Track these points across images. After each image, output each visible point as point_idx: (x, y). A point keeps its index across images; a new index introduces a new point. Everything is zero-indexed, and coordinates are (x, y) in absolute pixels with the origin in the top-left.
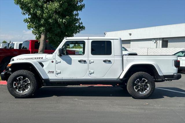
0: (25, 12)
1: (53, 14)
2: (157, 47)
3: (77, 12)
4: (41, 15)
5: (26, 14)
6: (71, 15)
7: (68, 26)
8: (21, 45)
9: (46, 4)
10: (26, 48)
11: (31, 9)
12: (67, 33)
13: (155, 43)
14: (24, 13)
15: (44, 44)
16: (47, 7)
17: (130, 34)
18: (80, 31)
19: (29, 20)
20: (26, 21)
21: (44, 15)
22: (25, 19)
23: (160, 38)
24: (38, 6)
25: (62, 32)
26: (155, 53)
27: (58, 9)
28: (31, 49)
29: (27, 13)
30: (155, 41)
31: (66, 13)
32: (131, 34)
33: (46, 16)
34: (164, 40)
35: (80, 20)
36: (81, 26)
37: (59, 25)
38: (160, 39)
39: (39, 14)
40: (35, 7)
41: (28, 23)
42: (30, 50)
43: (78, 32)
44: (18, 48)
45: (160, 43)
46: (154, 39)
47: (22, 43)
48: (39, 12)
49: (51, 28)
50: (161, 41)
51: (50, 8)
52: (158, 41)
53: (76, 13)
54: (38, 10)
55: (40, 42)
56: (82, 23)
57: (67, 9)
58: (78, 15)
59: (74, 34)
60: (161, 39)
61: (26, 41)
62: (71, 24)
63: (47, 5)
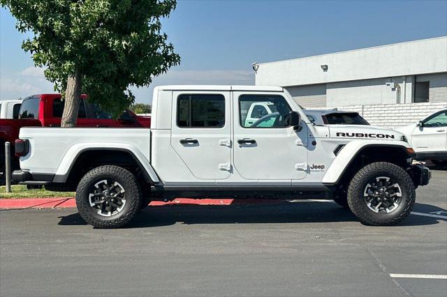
0: (23, 25)
1: (93, 27)
2: (398, 102)
3: (156, 19)
4: (65, 32)
5: (26, 28)
6: (141, 28)
7: (136, 56)
8: (17, 107)
9: (75, 4)
10: (31, 116)
11: (40, 18)
12: (134, 73)
13: (393, 89)
14: (22, 28)
15: (74, 104)
16: (78, 10)
17: (325, 68)
18: (166, 66)
19: (36, 45)
20: (27, 46)
21: (72, 31)
22: (25, 43)
23: (406, 76)
24: (55, 10)
25: (120, 71)
26: (381, 118)
27: (107, 15)
28: (45, 118)
29: (29, 27)
30: (392, 85)
31: (130, 23)
32: (327, 66)
33: (76, 33)
34: (419, 80)
35: (166, 39)
36: (170, 53)
37: (112, 55)
38: (406, 78)
39: (58, 29)
40: (49, 10)
41: (34, 52)
42: (41, 120)
43: (164, 70)
44: (11, 117)
45: (408, 88)
46: (391, 79)
47: (20, 102)
48: (58, 24)
49: (92, 63)
50: (409, 85)
51: (85, 13)
52: (402, 85)
53: (155, 22)
54: (55, 20)
55: (64, 100)
56: (171, 47)
57: (129, 12)
58: (159, 28)
59: (152, 76)
60: (410, 79)
61: (30, 98)
62: (142, 51)
63: (77, 6)
